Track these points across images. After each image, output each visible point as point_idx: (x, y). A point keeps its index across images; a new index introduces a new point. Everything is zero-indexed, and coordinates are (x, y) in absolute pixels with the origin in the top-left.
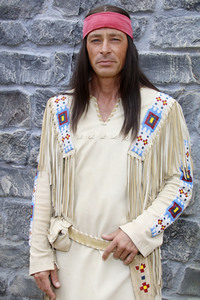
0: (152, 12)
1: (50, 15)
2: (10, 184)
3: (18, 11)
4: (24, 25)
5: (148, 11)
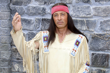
0: (71, 3)
1: (34, 4)
2: (18, 67)
3: (22, 2)
4: (24, 7)
5: (70, 3)
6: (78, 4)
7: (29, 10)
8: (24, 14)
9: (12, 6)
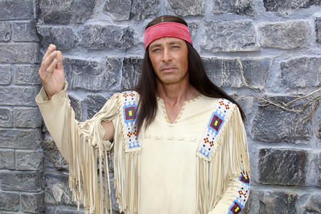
0: (202, 16)
1: (101, 19)
2: (61, 192)
3: (69, 16)
4: (75, 30)
5: (198, 16)
6: (221, 16)
7: (89, 36)
8: (74, 47)
9: (42, 26)
